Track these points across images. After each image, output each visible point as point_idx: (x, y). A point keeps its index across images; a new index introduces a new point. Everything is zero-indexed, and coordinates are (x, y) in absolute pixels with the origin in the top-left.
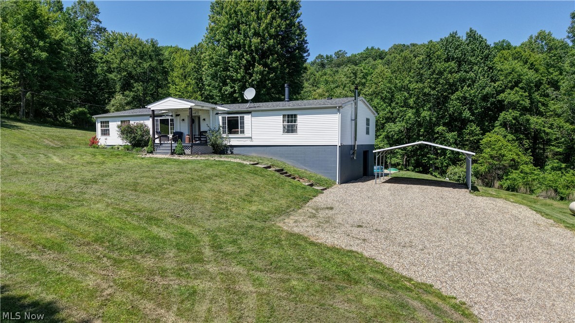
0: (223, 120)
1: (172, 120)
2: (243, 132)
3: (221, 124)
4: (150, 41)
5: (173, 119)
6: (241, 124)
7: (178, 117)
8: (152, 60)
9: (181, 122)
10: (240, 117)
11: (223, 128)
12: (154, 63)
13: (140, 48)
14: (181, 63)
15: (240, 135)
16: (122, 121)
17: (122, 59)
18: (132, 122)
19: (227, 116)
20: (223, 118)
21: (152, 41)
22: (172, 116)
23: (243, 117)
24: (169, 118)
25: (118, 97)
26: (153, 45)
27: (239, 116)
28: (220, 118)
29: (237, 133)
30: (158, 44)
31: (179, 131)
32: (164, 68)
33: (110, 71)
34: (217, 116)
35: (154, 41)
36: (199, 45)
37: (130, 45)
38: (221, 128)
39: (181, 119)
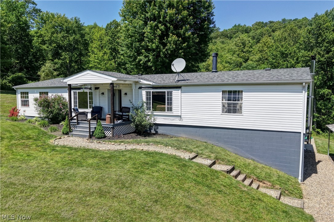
0: (147, 95)
1: (91, 94)
2: (170, 109)
3: (144, 99)
4: (73, 19)
5: (92, 93)
6: (168, 100)
7: (98, 91)
8: (75, 34)
9: (101, 95)
10: (168, 92)
11: (147, 103)
12: (78, 36)
13: (66, 24)
14: (99, 36)
15: (167, 113)
16: (40, 93)
17: (53, 33)
18: (50, 95)
19: (151, 91)
20: (147, 92)
21: (75, 19)
22: (90, 89)
23: (171, 93)
24: (88, 91)
25: (48, 66)
26: (76, 22)
27: (166, 91)
28: (144, 93)
29: (163, 110)
30: (80, 21)
31: (98, 105)
32: (85, 40)
33: (43, 42)
34: (140, 90)
35: (77, 18)
36: (113, 22)
37: (58, 22)
38: (145, 104)
39: (101, 93)
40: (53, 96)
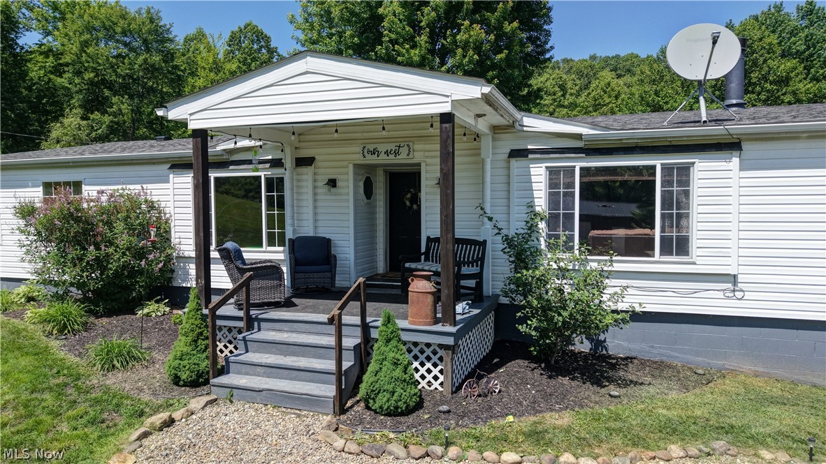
0: (553, 184)
1: (275, 185)
2: (676, 245)
3: (541, 203)
4: (143, 11)
5: (281, 180)
6: (666, 203)
7: (307, 172)
8: (148, 50)
9: (323, 190)
10: (667, 169)
11: (553, 221)
12: (156, 58)
13: (122, 22)
14: (211, 60)
15: (658, 262)
16: (48, 186)
17: (85, 44)
18: (89, 191)
19: (578, 165)
20: (553, 172)
21: (148, 12)
22: (276, 163)
23: (685, 170)
24: (262, 174)
26: (152, 21)
27: (658, 162)
28: (539, 174)
29: (642, 247)
30: (160, 18)
31: (308, 231)
32: (176, 67)
33: (58, 70)
34: (516, 164)
35: (152, 11)
36: (245, 28)
37: (101, 16)
38: (542, 225)
39: (325, 178)
40: (104, 198)
